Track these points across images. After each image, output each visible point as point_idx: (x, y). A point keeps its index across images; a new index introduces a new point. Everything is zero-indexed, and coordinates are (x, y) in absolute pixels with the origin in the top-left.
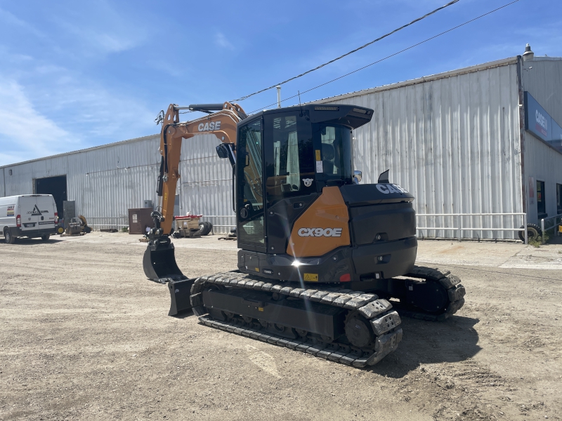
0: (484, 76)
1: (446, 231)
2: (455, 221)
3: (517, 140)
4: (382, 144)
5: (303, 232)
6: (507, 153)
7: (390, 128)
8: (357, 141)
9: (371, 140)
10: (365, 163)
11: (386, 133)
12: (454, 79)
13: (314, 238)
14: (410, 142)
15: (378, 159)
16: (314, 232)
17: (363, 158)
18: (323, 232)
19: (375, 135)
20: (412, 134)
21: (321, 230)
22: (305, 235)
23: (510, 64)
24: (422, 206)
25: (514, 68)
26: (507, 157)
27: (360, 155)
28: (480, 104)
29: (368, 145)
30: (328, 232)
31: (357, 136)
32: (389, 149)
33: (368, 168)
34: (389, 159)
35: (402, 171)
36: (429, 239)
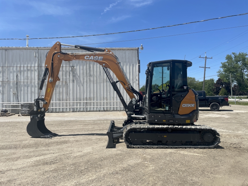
0: (127, 52)
1: (113, 107)
2: (117, 104)
3: (137, 76)
4: (88, 71)
5: (184, 105)
6: (134, 80)
7: (92, 66)
8: (76, 69)
9: (83, 69)
10: (80, 79)
11: (90, 67)
12: (117, 51)
13: (187, 108)
14: (100, 72)
15: (86, 78)
16: (187, 106)
17: (79, 77)
18: (190, 105)
19: (85, 67)
20: (101, 69)
21: (189, 104)
22: (184, 106)
23: (135, 50)
24: (104, 98)
25: (137, 51)
26: (134, 81)
27: (78, 75)
28: (126, 62)
29: (82, 72)
30: (191, 105)
31: (76, 67)
32: (91, 74)
33: (81, 81)
34: (91, 78)
35: (97, 84)
36: (107, 111)
